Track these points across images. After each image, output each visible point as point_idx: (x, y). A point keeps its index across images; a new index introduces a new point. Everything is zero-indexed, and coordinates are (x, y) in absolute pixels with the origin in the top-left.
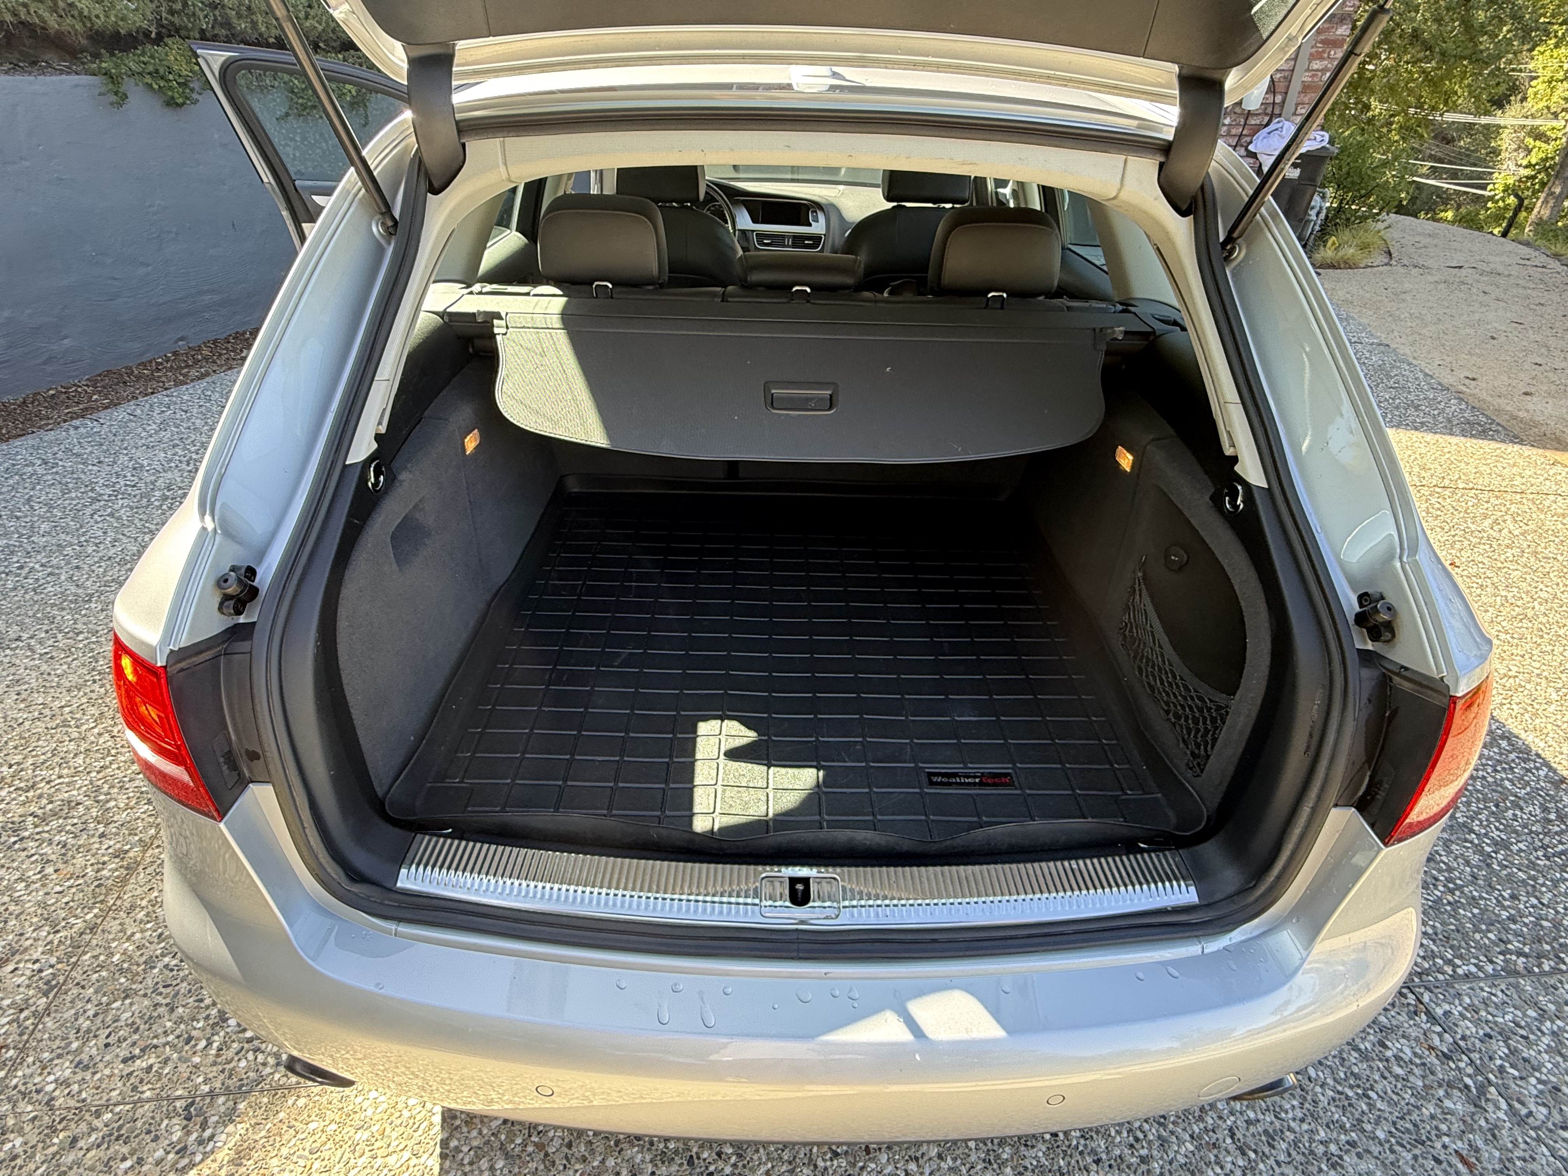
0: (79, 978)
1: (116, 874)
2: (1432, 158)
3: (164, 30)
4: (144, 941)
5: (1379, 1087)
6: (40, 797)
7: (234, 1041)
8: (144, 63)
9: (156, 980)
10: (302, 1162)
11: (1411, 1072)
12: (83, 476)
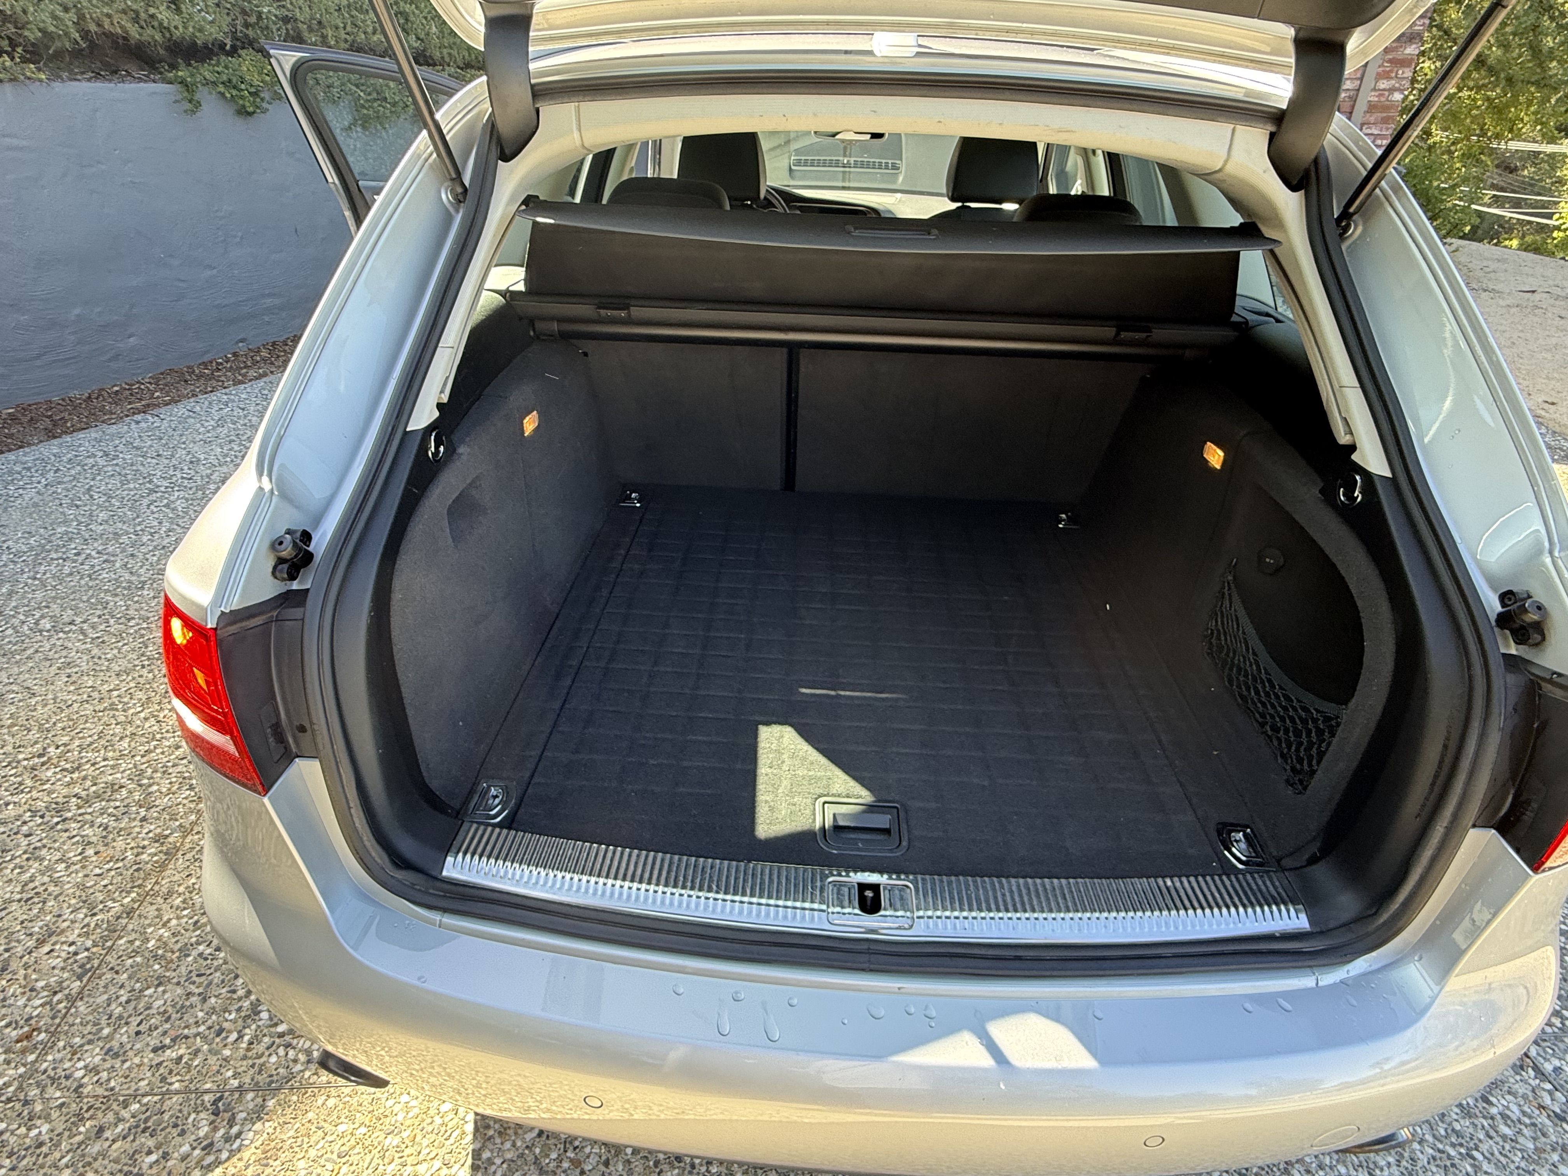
0: (114, 963)
1: (155, 858)
2: (1494, 187)
3: (238, 43)
4: (179, 928)
5: (1484, 1147)
6: (85, 778)
7: (265, 1035)
8: (218, 73)
9: (190, 968)
10: (329, 1166)
11: (1520, 1132)
12: (141, 468)
